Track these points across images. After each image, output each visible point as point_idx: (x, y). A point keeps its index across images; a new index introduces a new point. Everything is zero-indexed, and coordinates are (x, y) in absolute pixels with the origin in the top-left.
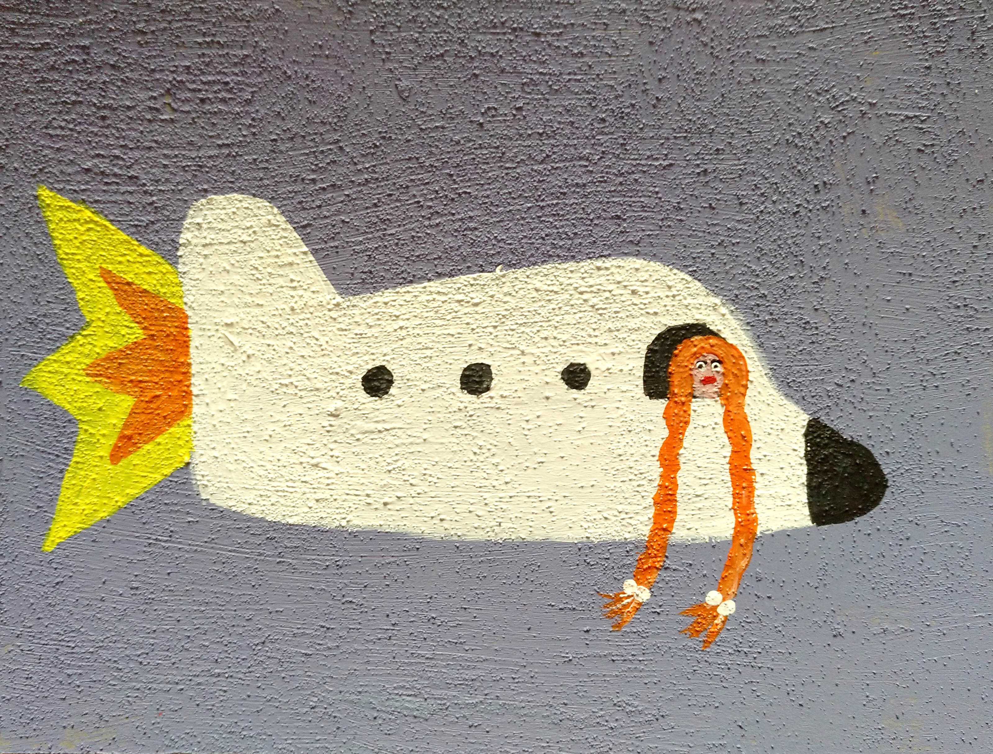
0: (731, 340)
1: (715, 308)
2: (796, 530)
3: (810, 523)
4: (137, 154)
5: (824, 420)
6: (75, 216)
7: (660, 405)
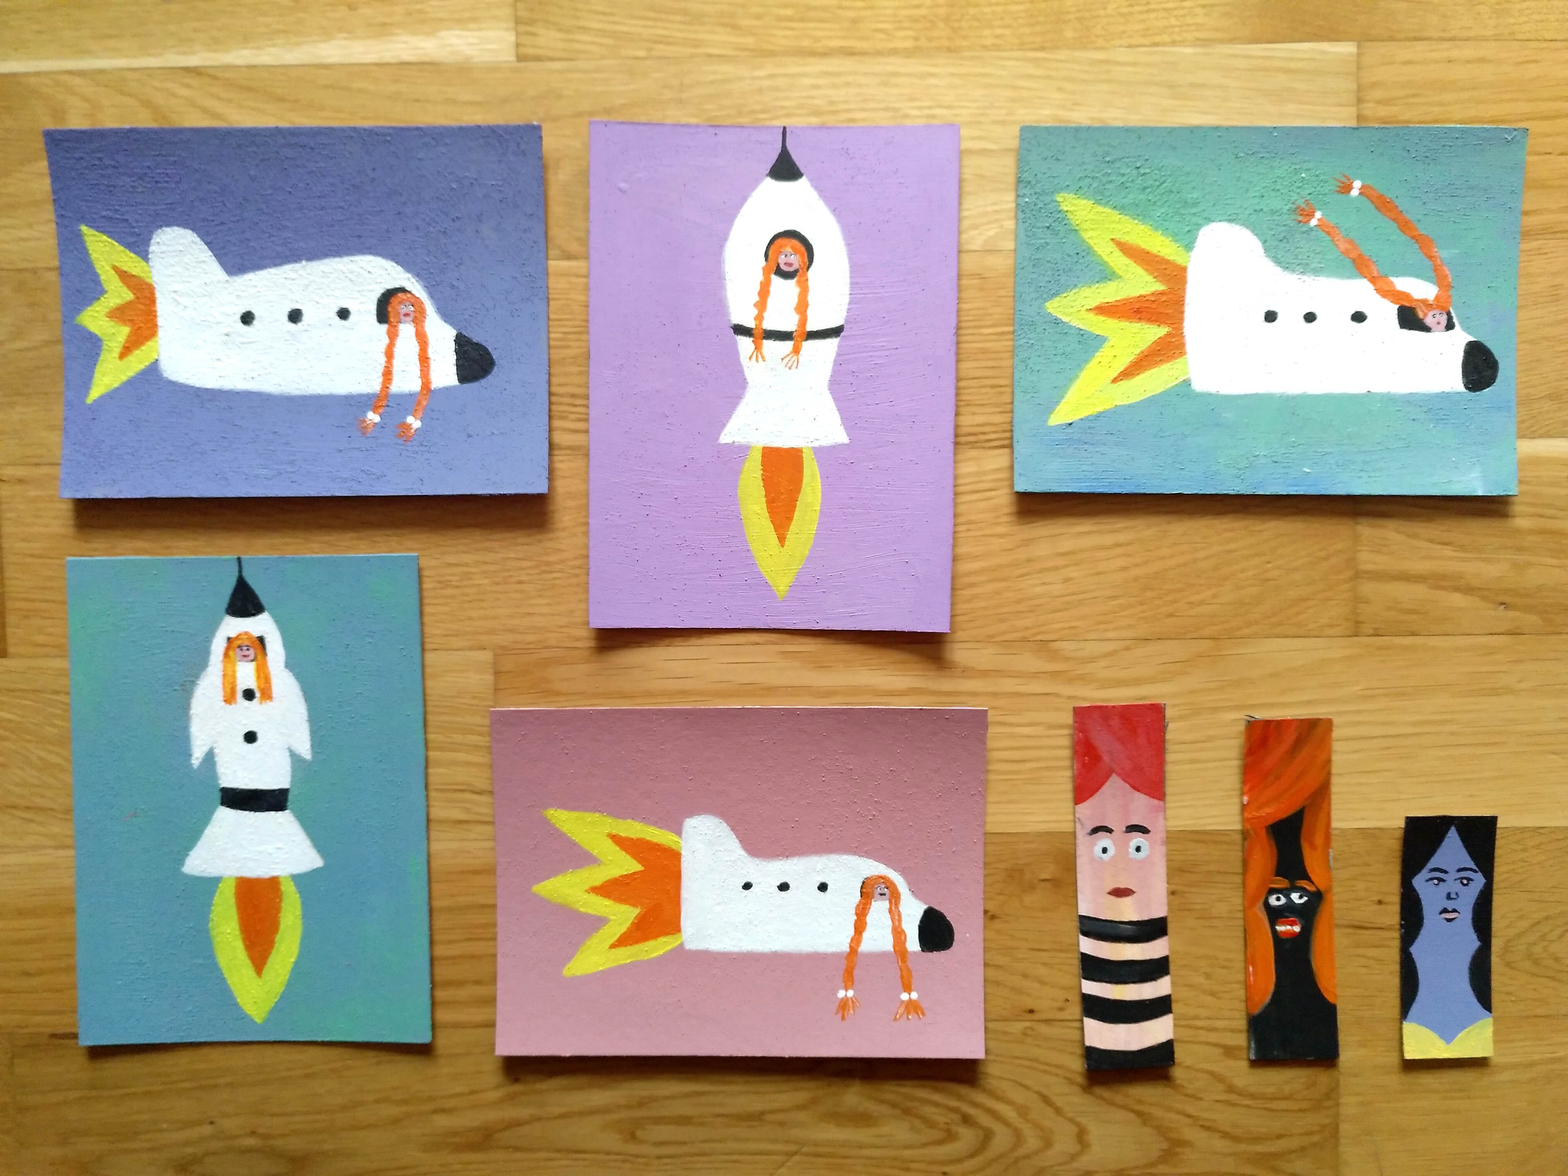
0: (417, 295)
1: (409, 279)
2: (451, 387)
3: (458, 383)
4: (127, 208)
5: (464, 333)
6: (99, 239)
7: (384, 327)
